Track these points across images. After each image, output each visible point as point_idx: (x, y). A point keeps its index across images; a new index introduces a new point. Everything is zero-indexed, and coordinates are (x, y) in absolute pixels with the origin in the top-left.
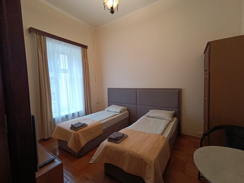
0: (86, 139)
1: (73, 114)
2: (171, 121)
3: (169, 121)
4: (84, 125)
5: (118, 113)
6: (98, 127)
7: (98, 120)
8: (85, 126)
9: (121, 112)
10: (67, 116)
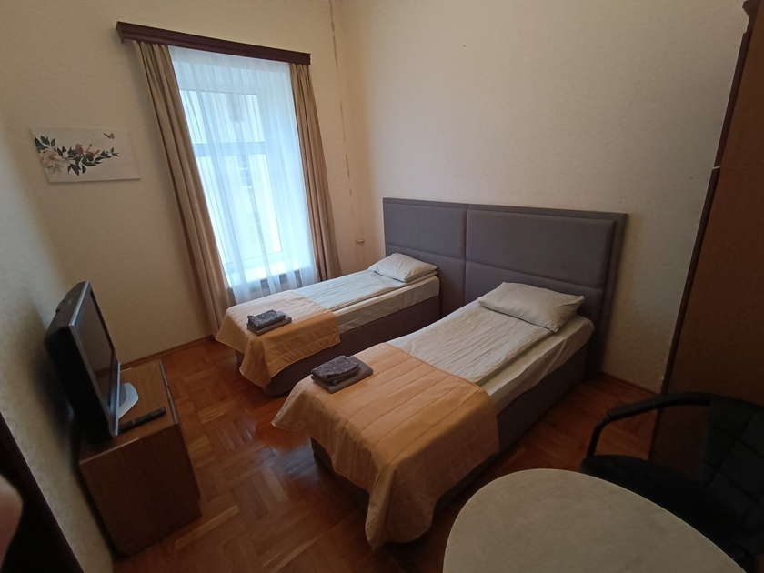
0: (286, 356)
1: (283, 278)
2: (553, 334)
3: (546, 332)
4: (282, 320)
5: (400, 284)
6: (324, 325)
7: (329, 305)
8: (284, 322)
9: (409, 281)
10: (264, 283)
